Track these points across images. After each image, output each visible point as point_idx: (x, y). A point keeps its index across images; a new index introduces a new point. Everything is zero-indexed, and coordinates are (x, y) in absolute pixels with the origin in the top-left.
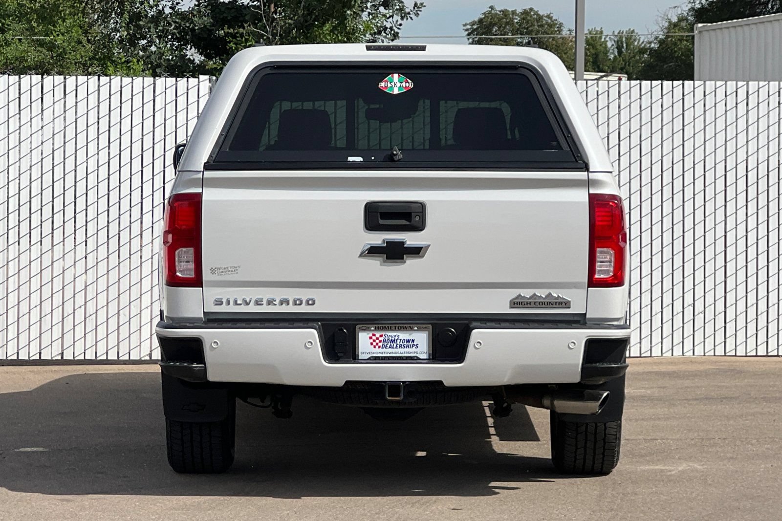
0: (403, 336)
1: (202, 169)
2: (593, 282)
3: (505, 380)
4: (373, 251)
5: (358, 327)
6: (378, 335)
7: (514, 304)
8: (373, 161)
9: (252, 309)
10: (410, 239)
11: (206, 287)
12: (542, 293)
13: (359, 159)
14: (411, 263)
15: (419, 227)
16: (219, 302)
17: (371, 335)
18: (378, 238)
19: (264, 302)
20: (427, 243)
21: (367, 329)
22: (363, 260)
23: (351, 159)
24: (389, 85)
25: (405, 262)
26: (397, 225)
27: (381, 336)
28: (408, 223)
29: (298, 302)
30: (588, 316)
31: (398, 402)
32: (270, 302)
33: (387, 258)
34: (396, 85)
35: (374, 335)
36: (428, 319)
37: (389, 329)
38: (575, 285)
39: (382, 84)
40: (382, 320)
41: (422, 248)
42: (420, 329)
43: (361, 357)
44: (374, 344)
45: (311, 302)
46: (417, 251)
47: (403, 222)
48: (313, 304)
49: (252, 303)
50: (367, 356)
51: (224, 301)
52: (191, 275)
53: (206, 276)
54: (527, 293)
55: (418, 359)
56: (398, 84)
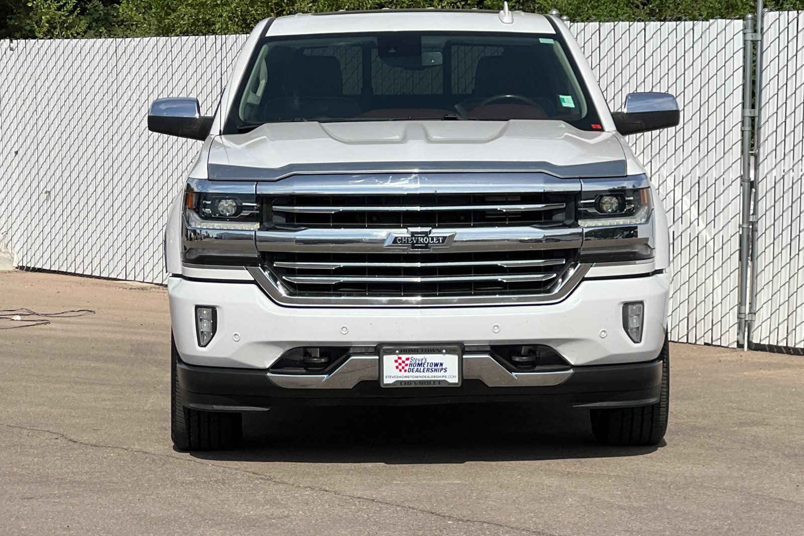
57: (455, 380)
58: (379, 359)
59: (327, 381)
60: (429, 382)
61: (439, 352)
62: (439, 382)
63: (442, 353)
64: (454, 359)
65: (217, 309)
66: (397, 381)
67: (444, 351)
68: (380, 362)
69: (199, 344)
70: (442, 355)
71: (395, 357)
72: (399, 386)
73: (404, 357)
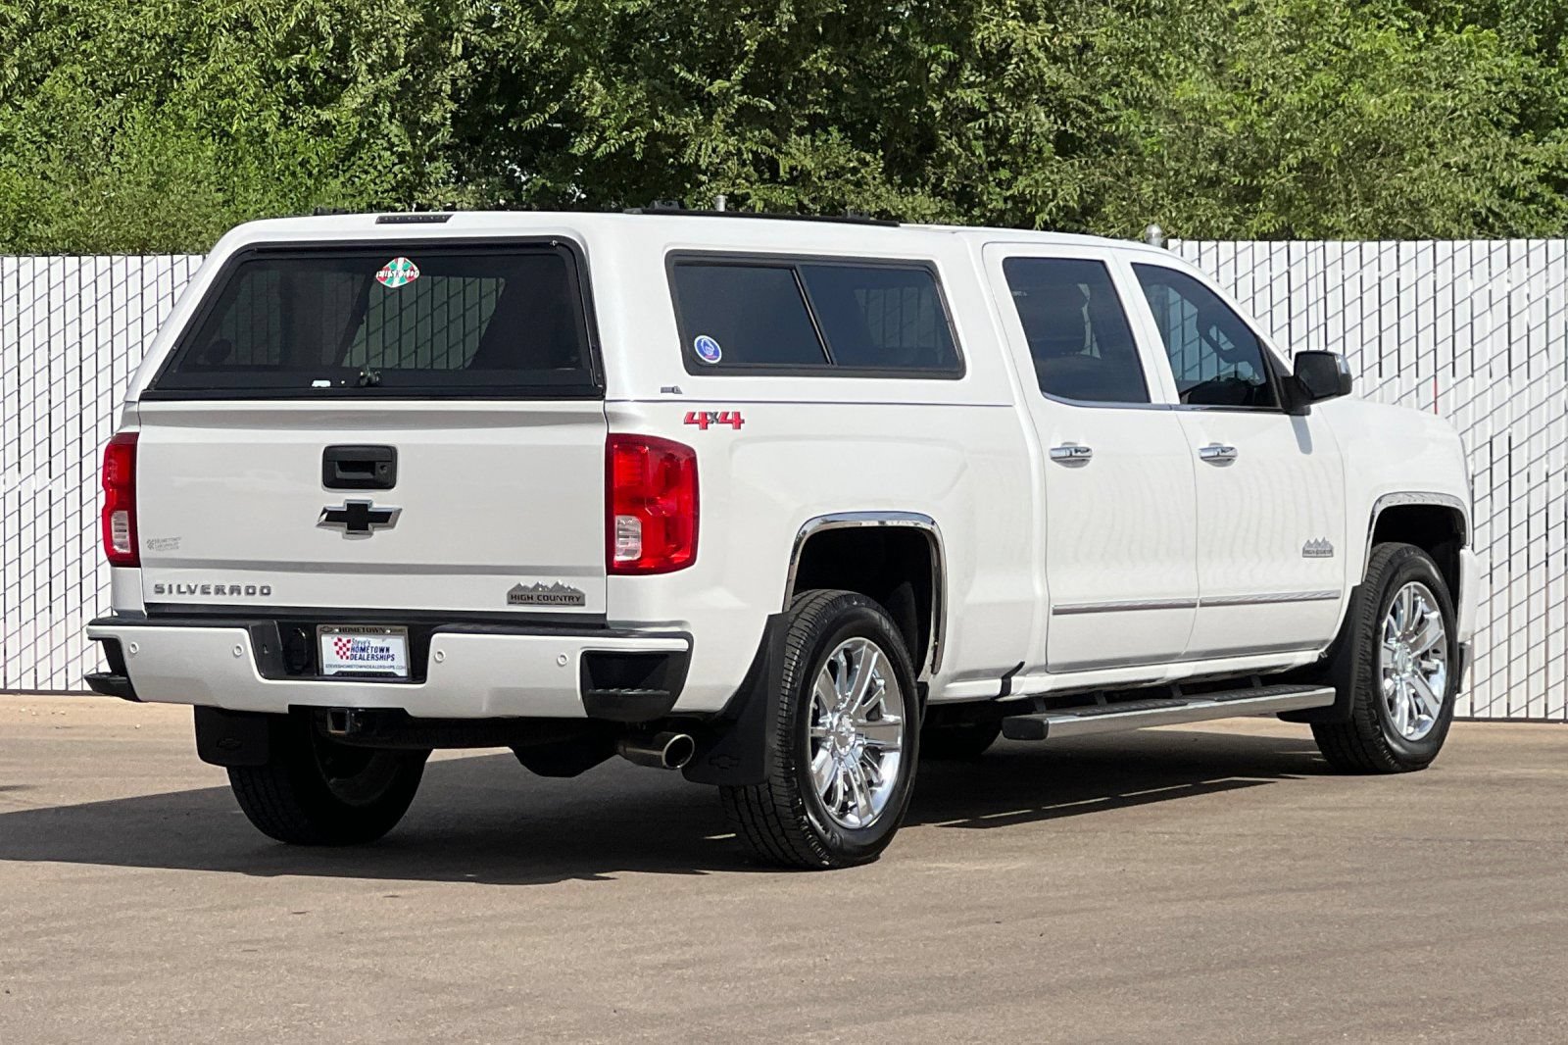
0: (375, 642)
1: (137, 399)
2: (613, 568)
3: (484, 709)
4: (333, 517)
5: (319, 627)
6: (344, 640)
7: (515, 597)
8: (343, 386)
9: (198, 599)
10: (378, 500)
11: (146, 566)
12: (548, 581)
13: (326, 384)
14: (379, 534)
15: (387, 483)
16: (159, 590)
17: (336, 640)
18: (339, 499)
19: (212, 590)
20: (396, 506)
21: (330, 632)
22: (321, 530)
23: (316, 384)
24: (390, 275)
25: (371, 534)
26: (359, 480)
27: (349, 641)
28: (371, 477)
29: (250, 591)
30: (608, 618)
31: (339, 736)
32: (219, 590)
33: (349, 528)
34: (398, 273)
35: (340, 640)
36: (403, 618)
37: (356, 632)
38: (588, 572)
39: (382, 274)
40: (346, 618)
41: (390, 513)
42: (394, 633)
43: (327, 671)
44: (341, 653)
45: (266, 591)
46: (384, 518)
47: (368, 476)
48: (268, 594)
49: (198, 590)
50: (333, 671)
51: (166, 587)
52: (127, 551)
53: (144, 552)
54: (529, 582)
55: (397, 676)
56: (401, 273)
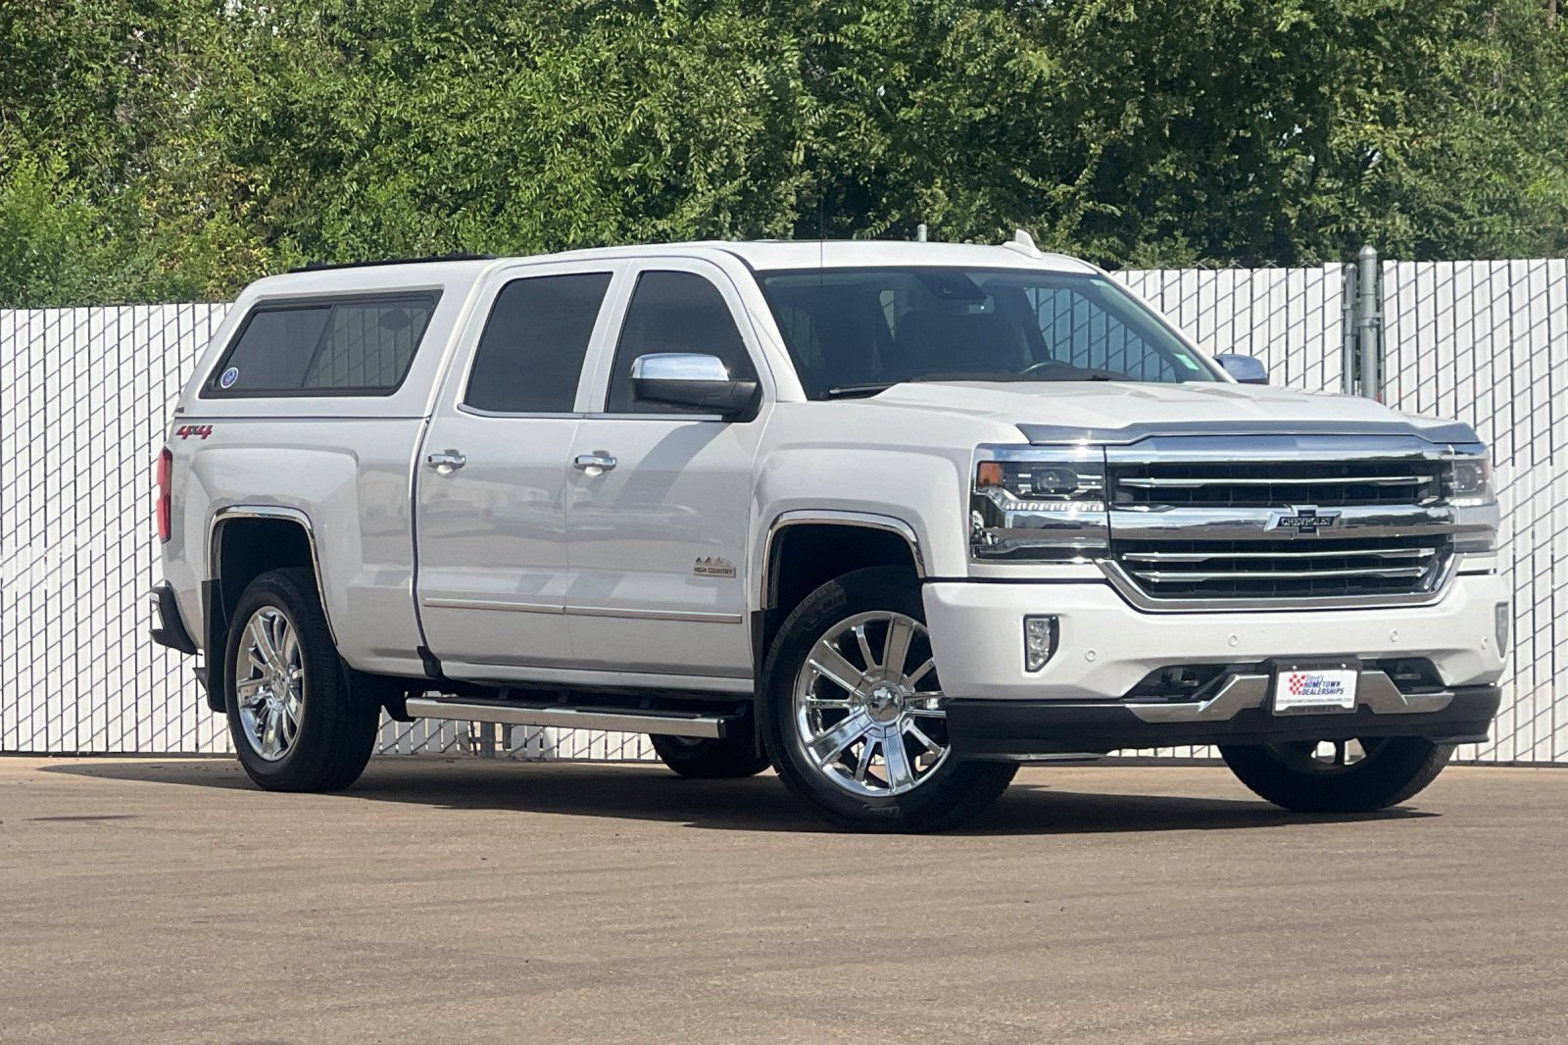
57: (1349, 705)
58: (1270, 679)
59: (1207, 709)
60: (1323, 707)
61: (1338, 667)
62: (1334, 706)
63: (1342, 669)
64: (1353, 674)
65: (1060, 619)
66: (1290, 708)
67: (1344, 666)
68: (1272, 684)
69: (1027, 670)
70: (1339, 672)
71: (1290, 674)
72: (1291, 713)
73: (1300, 674)
